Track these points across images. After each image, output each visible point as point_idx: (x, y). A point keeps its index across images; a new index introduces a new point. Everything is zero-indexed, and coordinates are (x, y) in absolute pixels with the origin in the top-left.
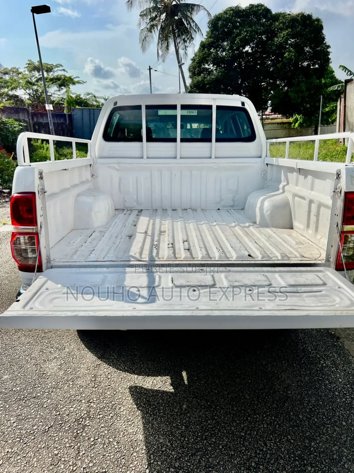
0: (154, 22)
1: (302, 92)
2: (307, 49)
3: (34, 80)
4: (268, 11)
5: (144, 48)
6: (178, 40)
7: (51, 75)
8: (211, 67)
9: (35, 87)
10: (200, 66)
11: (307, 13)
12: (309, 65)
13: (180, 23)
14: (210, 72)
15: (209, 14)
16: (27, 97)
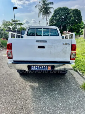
0: (41, 11)
1: (75, 27)
2: (77, 17)
3: (13, 24)
4: (68, 8)
5: (39, 17)
6: (47, 15)
7: (17, 23)
8: (54, 21)
9: (13, 26)
10: (51, 21)
11: (77, 9)
12: (77, 21)
13: (47, 11)
14: (54, 22)
15: (54, 9)
16: (12, 28)
